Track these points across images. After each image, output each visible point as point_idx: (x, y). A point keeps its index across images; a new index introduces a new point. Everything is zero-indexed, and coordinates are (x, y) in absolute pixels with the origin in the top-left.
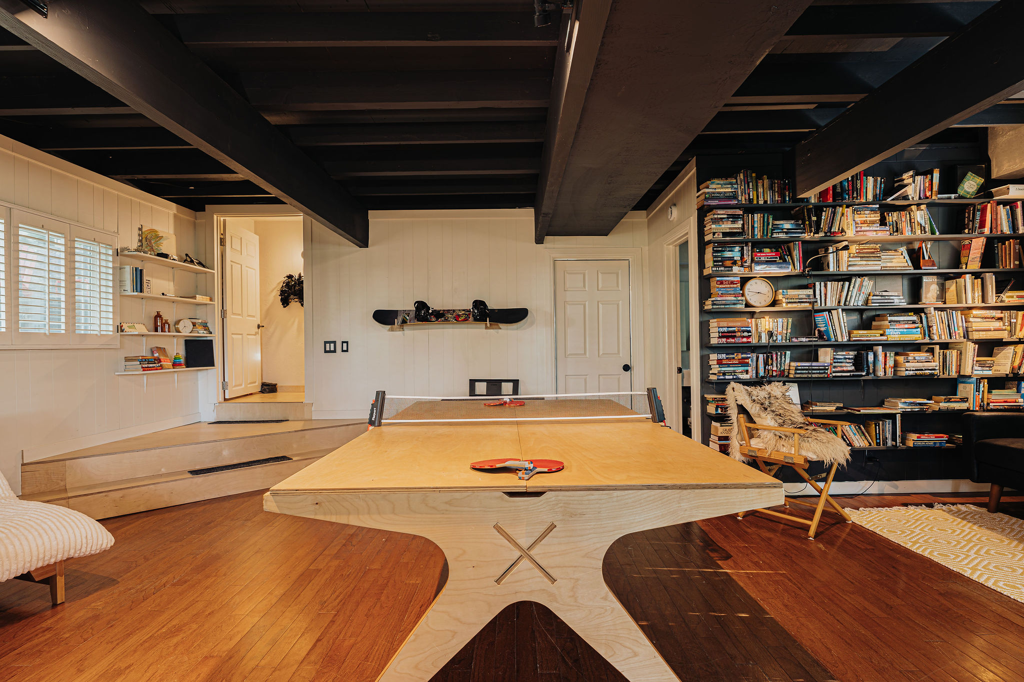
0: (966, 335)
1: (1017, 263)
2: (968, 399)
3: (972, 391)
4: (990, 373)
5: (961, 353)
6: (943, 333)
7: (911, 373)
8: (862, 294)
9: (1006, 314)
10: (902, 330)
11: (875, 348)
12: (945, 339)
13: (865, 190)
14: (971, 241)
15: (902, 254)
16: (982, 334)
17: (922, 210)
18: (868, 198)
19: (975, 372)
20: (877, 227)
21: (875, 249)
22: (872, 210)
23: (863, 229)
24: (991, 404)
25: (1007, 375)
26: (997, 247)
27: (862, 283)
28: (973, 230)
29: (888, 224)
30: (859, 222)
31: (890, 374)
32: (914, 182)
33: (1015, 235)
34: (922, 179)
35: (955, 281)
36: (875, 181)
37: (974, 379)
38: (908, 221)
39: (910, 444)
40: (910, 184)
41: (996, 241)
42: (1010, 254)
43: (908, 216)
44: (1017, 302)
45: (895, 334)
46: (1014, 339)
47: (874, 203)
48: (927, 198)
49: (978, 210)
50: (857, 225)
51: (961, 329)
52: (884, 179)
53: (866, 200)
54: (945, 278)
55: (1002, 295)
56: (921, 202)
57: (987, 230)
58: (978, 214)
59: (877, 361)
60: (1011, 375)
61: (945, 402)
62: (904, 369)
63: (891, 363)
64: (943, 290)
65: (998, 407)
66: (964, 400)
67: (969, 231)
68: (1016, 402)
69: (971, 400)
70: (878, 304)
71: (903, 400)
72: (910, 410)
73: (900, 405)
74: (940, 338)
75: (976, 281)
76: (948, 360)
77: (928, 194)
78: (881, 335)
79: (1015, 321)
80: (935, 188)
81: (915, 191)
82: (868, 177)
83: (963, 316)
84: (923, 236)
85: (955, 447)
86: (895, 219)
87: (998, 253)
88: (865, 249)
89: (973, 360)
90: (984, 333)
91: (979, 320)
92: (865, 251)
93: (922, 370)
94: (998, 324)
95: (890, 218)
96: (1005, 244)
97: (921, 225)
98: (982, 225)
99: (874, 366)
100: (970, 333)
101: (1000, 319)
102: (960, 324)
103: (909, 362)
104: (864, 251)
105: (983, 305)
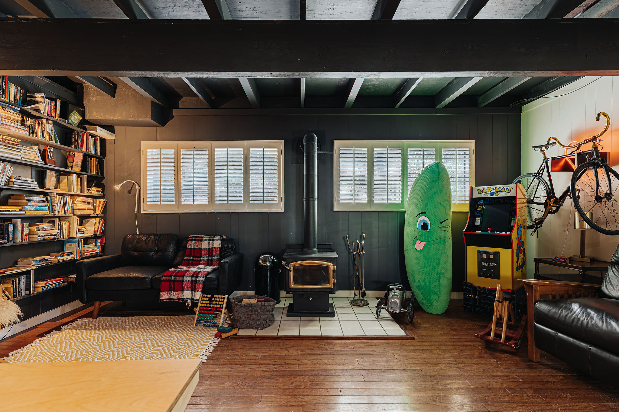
0: (73, 213)
1: (97, 172)
2: (73, 252)
3: (76, 247)
4: (83, 235)
5: (70, 224)
6: (60, 210)
7: (42, 238)
8: (4, 176)
9: (91, 201)
10: (36, 207)
11: (14, 220)
12: (62, 214)
13: (9, 93)
14: (75, 153)
15: (35, 152)
16: (82, 212)
17: (50, 124)
18: (10, 99)
19: (78, 235)
20: (18, 125)
21: (16, 142)
22: (15, 110)
23: (7, 123)
24: (85, 254)
25: (92, 235)
26: (88, 160)
27: (5, 166)
28: (77, 147)
29: (26, 126)
30: (4, 116)
31: (26, 241)
32: (44, 102)
33: (96, 156)
34: (50, 102)
35: (67, 176)
36: (16, 89)
37: (77, 240)
38: (41, 128)
39: (40, 290)
40: (41, 102)
41: (88, 156)
42: (94, 166)
43: (41, 124)
44: (96, 194)
45: (31, 210)
46: (95, 215)
47: (14, 105)
48: (52, 116)
49: (80, 135)
50: (2, 119)
51: (70, 208)
52: (23, 91)
53: (9, 101)
54: (60, 174)
55: (90, 189)
56: (48, 117)
57: (84, 149)
58: (80, 137)
59: (16, 230)
60: (94, 236)
61: (61, 256)
62: (37, 236)
63: (26, 232)
64: (58, 182)
65: (88, 255)
66: (71, 253)
67: (75, 147)
68: (96, 251)
69: (75, 253)
70: (19, 186)
71: (35, 259)
72: (40, 265)
73: (34, 263)
74: (59, 213)
75: (78, 178)
76: (63, 228)
77: (53, 114)
78: (20, 210)
79: (96, 204)
80: (58, 112)
81: (45, 109)
82: (11, 83)
83: (72, 201)
84: (50, 142)
85: (66, 285)
86: (31, 124)
87: (88, 164)
88: (8, 140)
89: (77, 228)
90: (82, 211)
91: (80, 203)
92: (9, 141)
93: (49, 236)
94: (88, 206)
95: (28, 122)
96: (92, 160)
97: (49, 134)
98: (82, 146)
99: (14, 234)
100: (75, 211)
101: (89, 203)
102: (70, 205)
103: (40, 230)
104: (7, 141)
105: (82, 194)
